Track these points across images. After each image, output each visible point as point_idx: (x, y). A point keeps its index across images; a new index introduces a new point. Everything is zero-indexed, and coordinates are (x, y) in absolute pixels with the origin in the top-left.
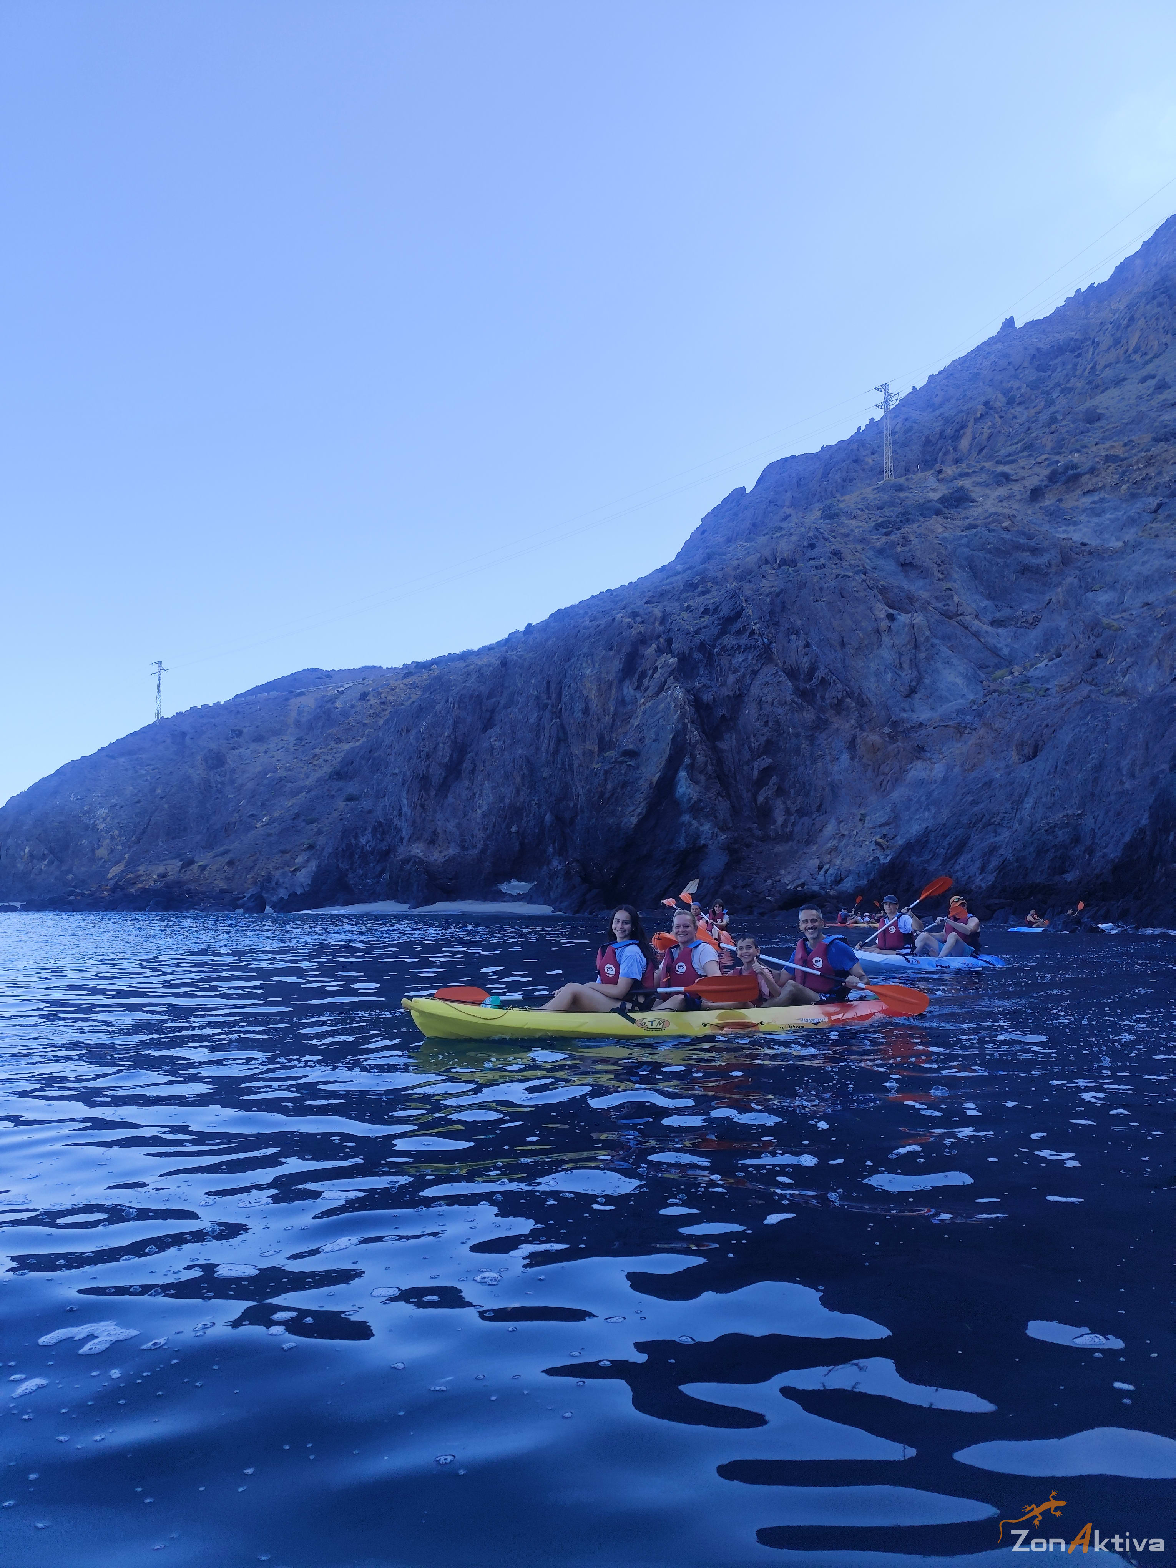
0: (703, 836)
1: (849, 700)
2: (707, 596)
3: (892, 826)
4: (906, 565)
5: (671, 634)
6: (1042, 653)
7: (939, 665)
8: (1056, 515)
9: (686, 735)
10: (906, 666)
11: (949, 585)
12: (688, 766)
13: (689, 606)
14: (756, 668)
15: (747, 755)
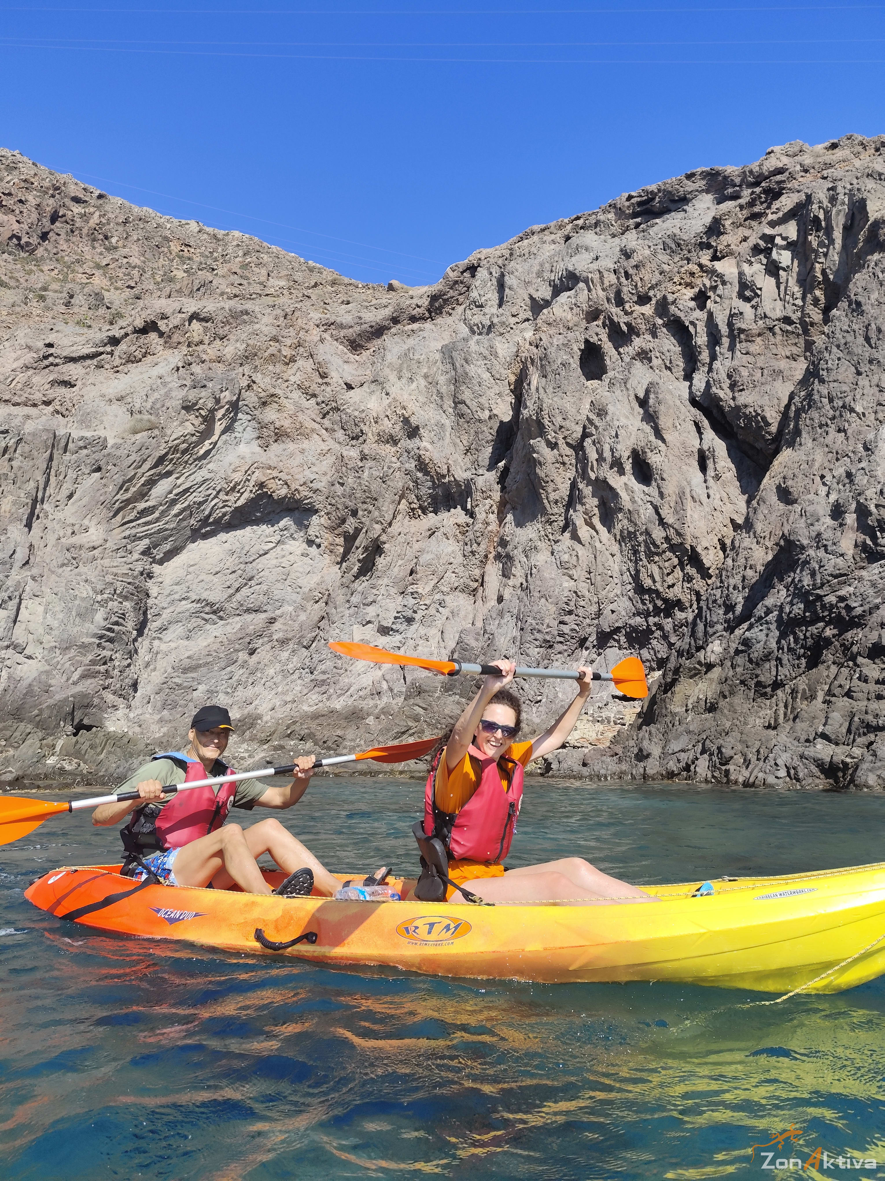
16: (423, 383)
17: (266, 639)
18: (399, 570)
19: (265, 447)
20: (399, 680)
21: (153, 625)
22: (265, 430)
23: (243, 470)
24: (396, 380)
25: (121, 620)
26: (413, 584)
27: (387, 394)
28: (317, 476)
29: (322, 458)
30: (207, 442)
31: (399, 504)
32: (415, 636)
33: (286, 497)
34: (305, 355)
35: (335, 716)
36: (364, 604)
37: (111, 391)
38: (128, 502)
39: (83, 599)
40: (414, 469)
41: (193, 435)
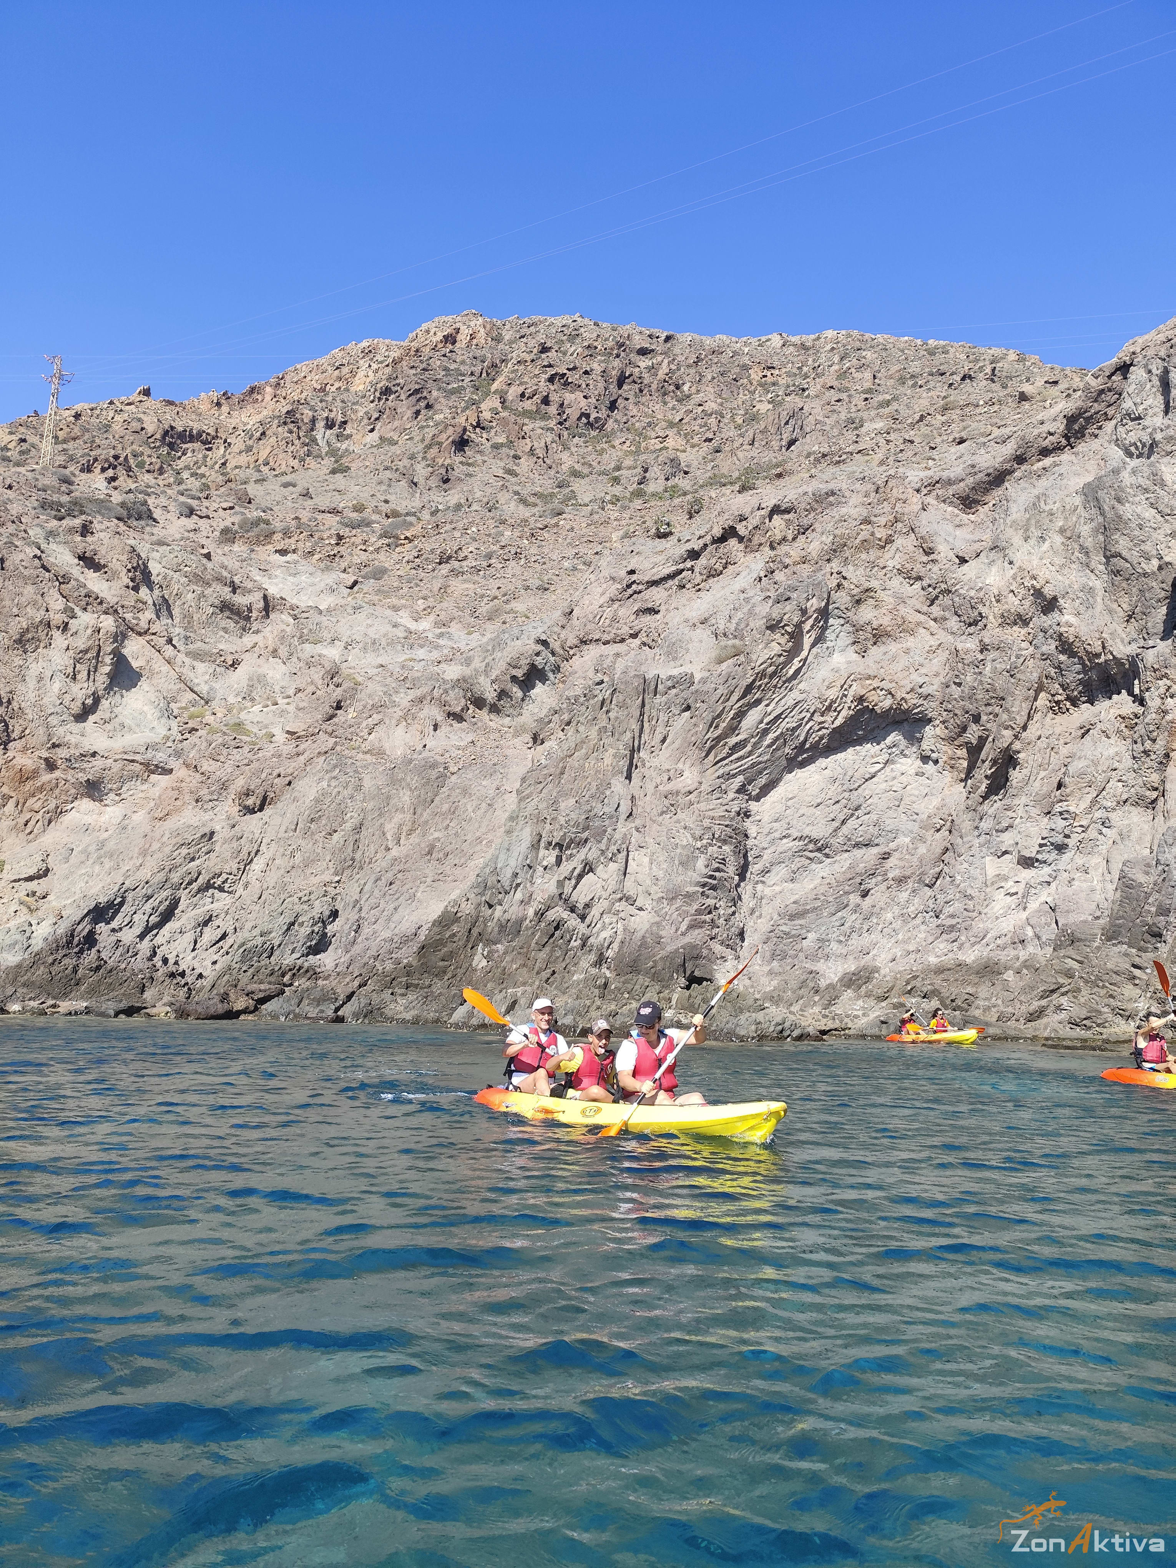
3: (42, 881)
7: (123, 686)
16: (1058, 539)
17: (880, 878)
18: (1042, 784)
19: (863, 653)
20: (1049, 925)
21: (754, 868)
22: (861, 633)
23: (839, 684)
24: (1021, 542)
25: (721, 866)
26: (1061, 801)
27: (1011, 563)
28: (927, 679)
29: (931, 656)
30: (796, 661)
31: (1035, 699)
32: (1069, 867)
33: (891, 708)
34: (904, 530)
35: (964, 970)
36: (997, 831)
37: (694, 614)
38: (718, 739)
39: (684, 847)
40: (1054, 652)
41: (780, 656)
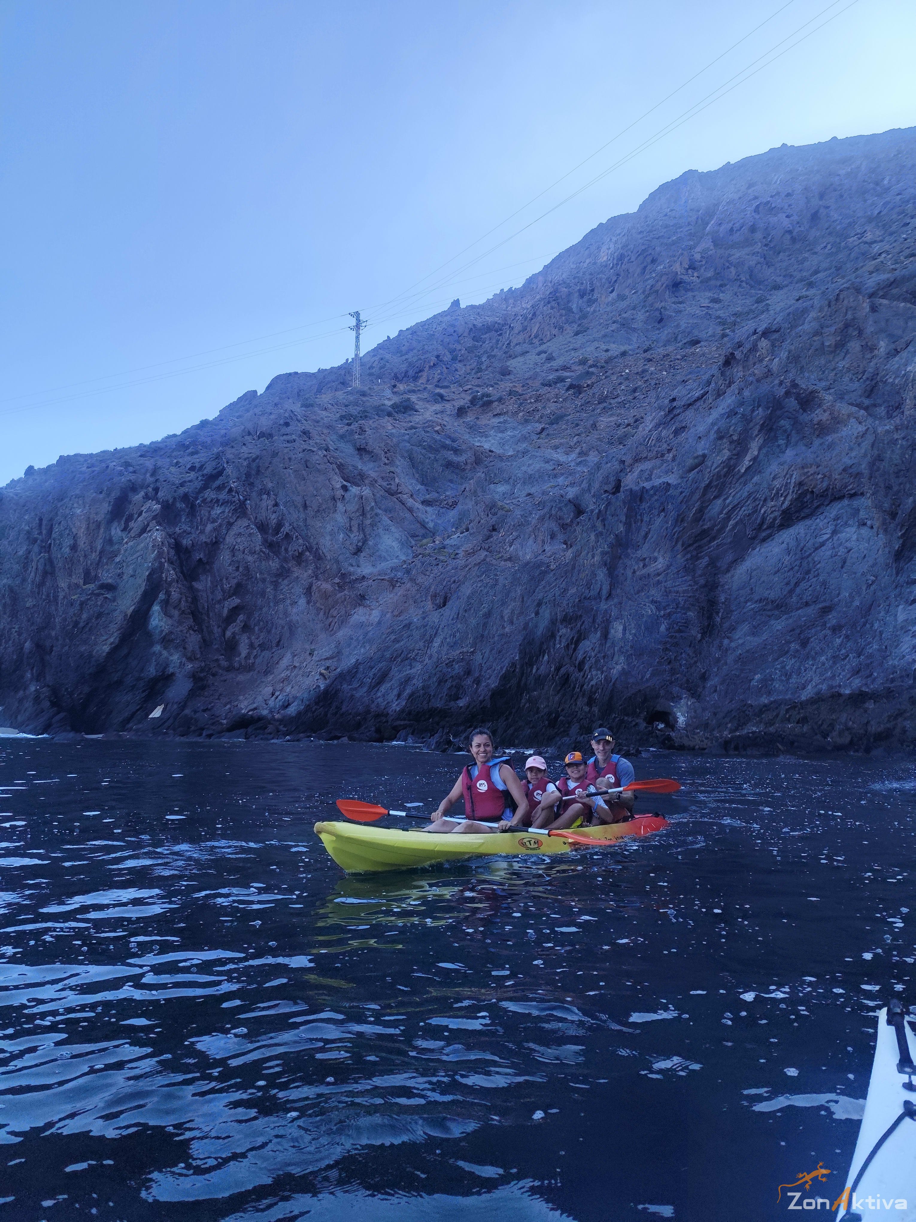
0: (172, 665)
1: (308, 553)
2: (195, 456)
3: (335, 660)
4: (361, 450)
5: (158, 484)
6: (457, 528)
7: (380, 530)
8: (472, 428)
9: (162, 573)
10: (355, 529)
11: (392, 469)
12: (162, 601)
13: (177, 463)
14: (231, 520)
15: (219, 596)
17: (819, 628)
19: (810, 445)
21: (721, 627)
23: (783, 475)
25: (684, 628)
28: (856, 460)
29: (860, 441)
30: (746, 461)
33: (828, 488)
38: (684, 531)
39: (649, 616)
41: (731, 459)
